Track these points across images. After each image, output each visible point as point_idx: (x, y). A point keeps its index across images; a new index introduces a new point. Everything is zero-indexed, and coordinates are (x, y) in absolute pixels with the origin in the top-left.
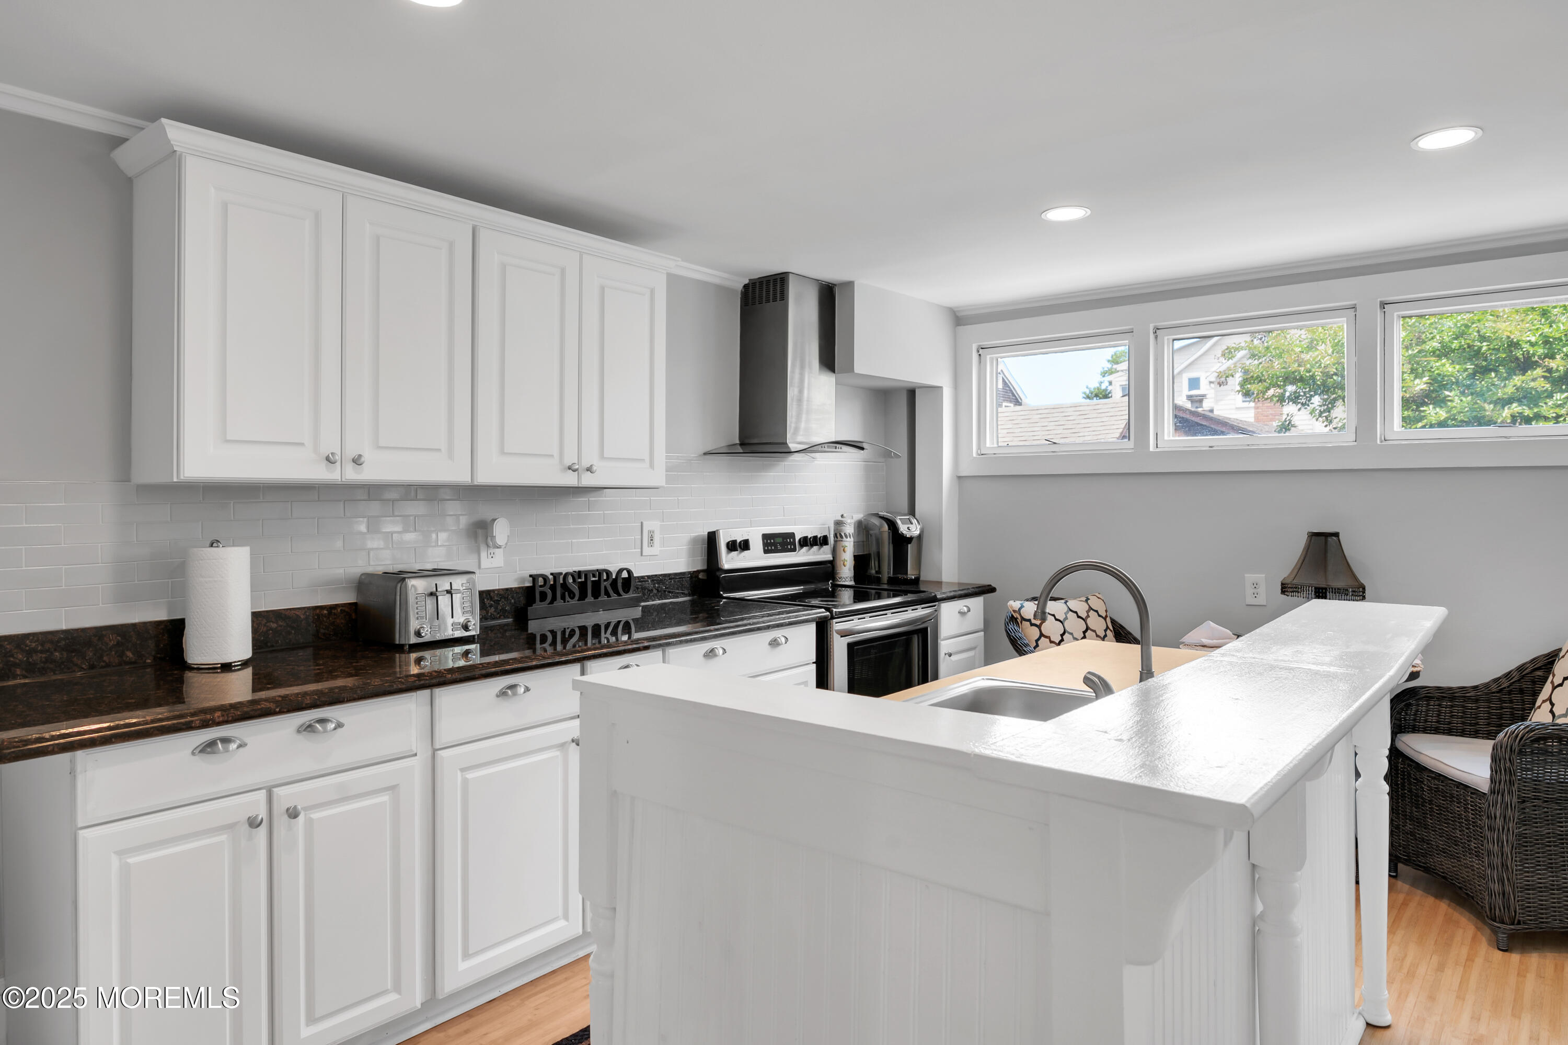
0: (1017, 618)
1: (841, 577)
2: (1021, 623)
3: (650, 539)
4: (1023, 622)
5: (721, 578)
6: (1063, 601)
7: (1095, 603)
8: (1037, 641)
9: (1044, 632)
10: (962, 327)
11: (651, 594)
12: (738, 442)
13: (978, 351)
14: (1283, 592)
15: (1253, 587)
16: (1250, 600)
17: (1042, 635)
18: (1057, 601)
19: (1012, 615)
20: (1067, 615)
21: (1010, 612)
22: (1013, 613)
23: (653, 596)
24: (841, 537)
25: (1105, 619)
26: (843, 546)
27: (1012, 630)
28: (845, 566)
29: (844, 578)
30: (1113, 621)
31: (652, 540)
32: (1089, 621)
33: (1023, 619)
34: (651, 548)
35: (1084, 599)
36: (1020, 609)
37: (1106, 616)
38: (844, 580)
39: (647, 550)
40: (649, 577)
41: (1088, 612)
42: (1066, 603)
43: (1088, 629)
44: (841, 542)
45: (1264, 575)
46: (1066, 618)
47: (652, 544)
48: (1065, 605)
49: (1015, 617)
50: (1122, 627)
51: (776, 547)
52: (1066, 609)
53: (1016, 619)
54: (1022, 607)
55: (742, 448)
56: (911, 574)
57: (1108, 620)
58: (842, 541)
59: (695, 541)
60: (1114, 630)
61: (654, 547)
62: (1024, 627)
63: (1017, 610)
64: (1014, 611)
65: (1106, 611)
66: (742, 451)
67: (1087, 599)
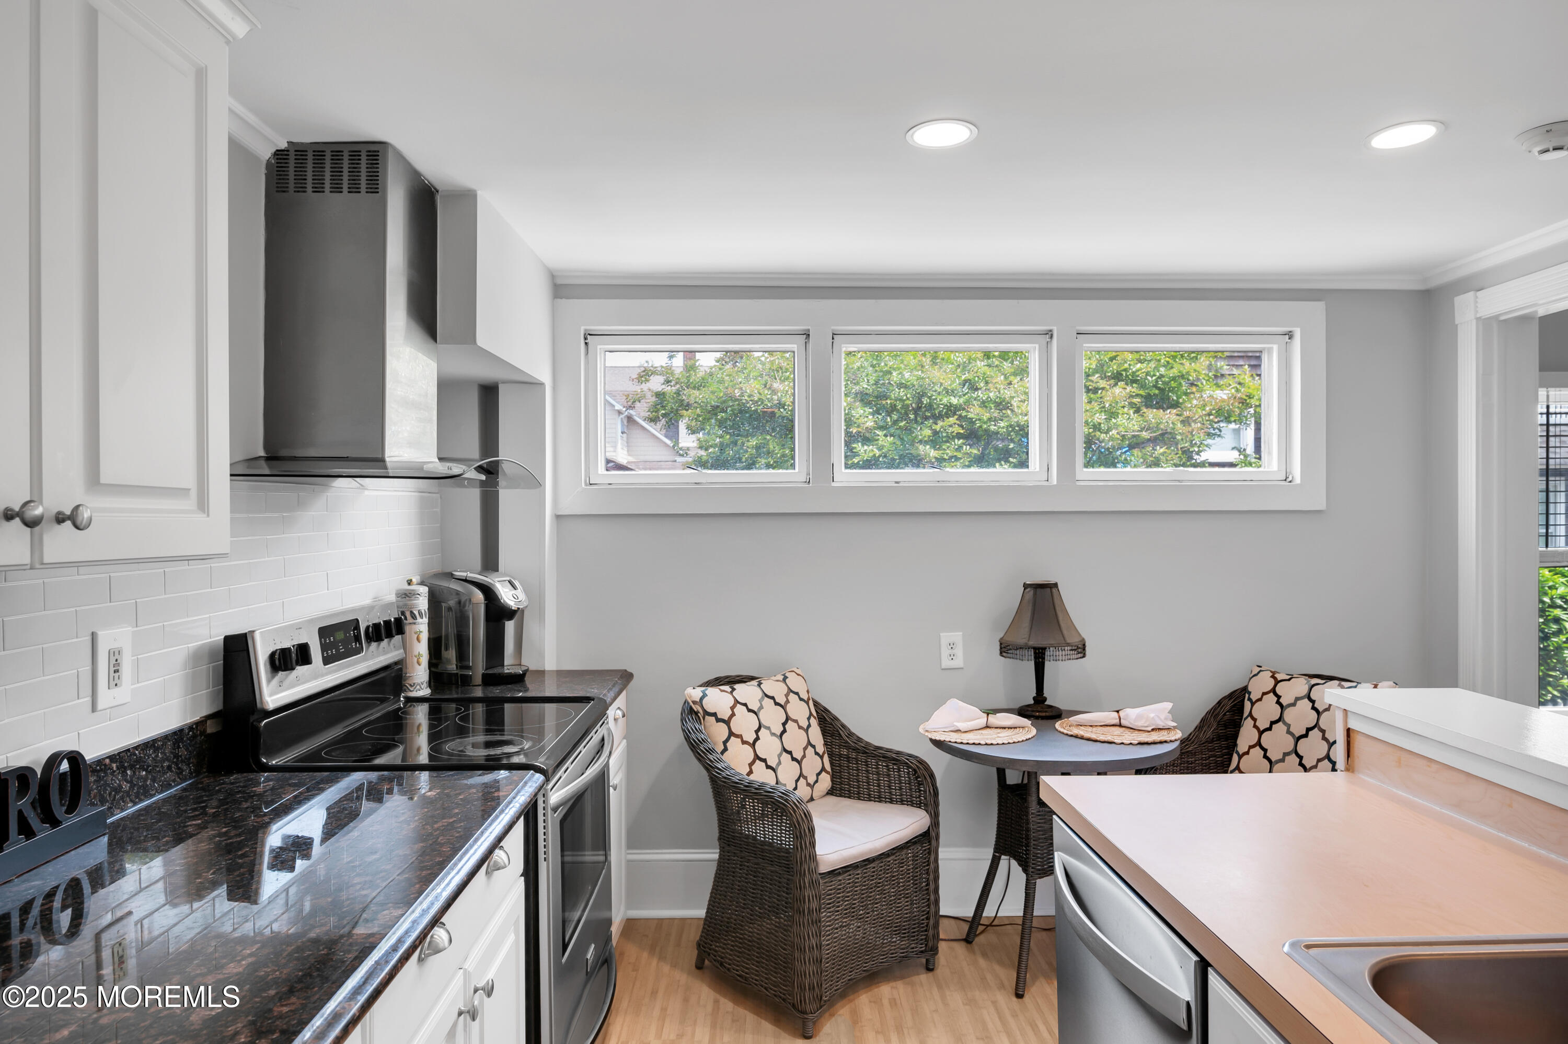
0: (699, 712)
1: (414, 684)
2: (704, 719)
3: (112, 669)
4: (707, 717)
5: (261, 729)
6: (755, 683)
7: (795, 682)
8: (725, 743)
9: (734, 730)
10: (564, 300)
11: (117, 797)
12: (262, 453)
13: (586, 339)
14: (1002, 652)
15: (950, 647)
16: (946, 663)
17: (731, 734)
18: (748, 683)
19: (691, 708)
20: (763, 703)
21: (688, 703)
22: (691, 704)
23: (122, 798)
24: (414, 617)
25: (807, 703)
26: (416, 633)
27: (692, 729)
28: (420, 665)
29: (418, 684)
30: (816, 704)
31: (116, 671)
32: (789, 707)
33: (707, 713)
34: (117, 690)
35: (781, 678)
36: (701, 699)
37: (809, 699)
38: (418, 687)
39: (106, 697)
40: (112, 758)
41: (787, 695)
42: (759, 685)
43: (788, 718)
44: (414, 626)
45: (961, 633)
46: (761, 708)
47: (117, 681)
48: (758, 689)
49: (696, 710)
50: (826, 710)
51: (338, 650)
52: (760, 694)
53: (696, 713)
54: (704, 695)
55: (270, 467)
56: (509, 664)
57: (811, 703)
58: (415, 623)
59: (196, 657)
60: (818, 716)
61: (121, 685)
62: (707, 724)
63: (698, 701)
64: (694, 702)
65: (808, 692)
66: (267, 472)
67: (785, 678)
